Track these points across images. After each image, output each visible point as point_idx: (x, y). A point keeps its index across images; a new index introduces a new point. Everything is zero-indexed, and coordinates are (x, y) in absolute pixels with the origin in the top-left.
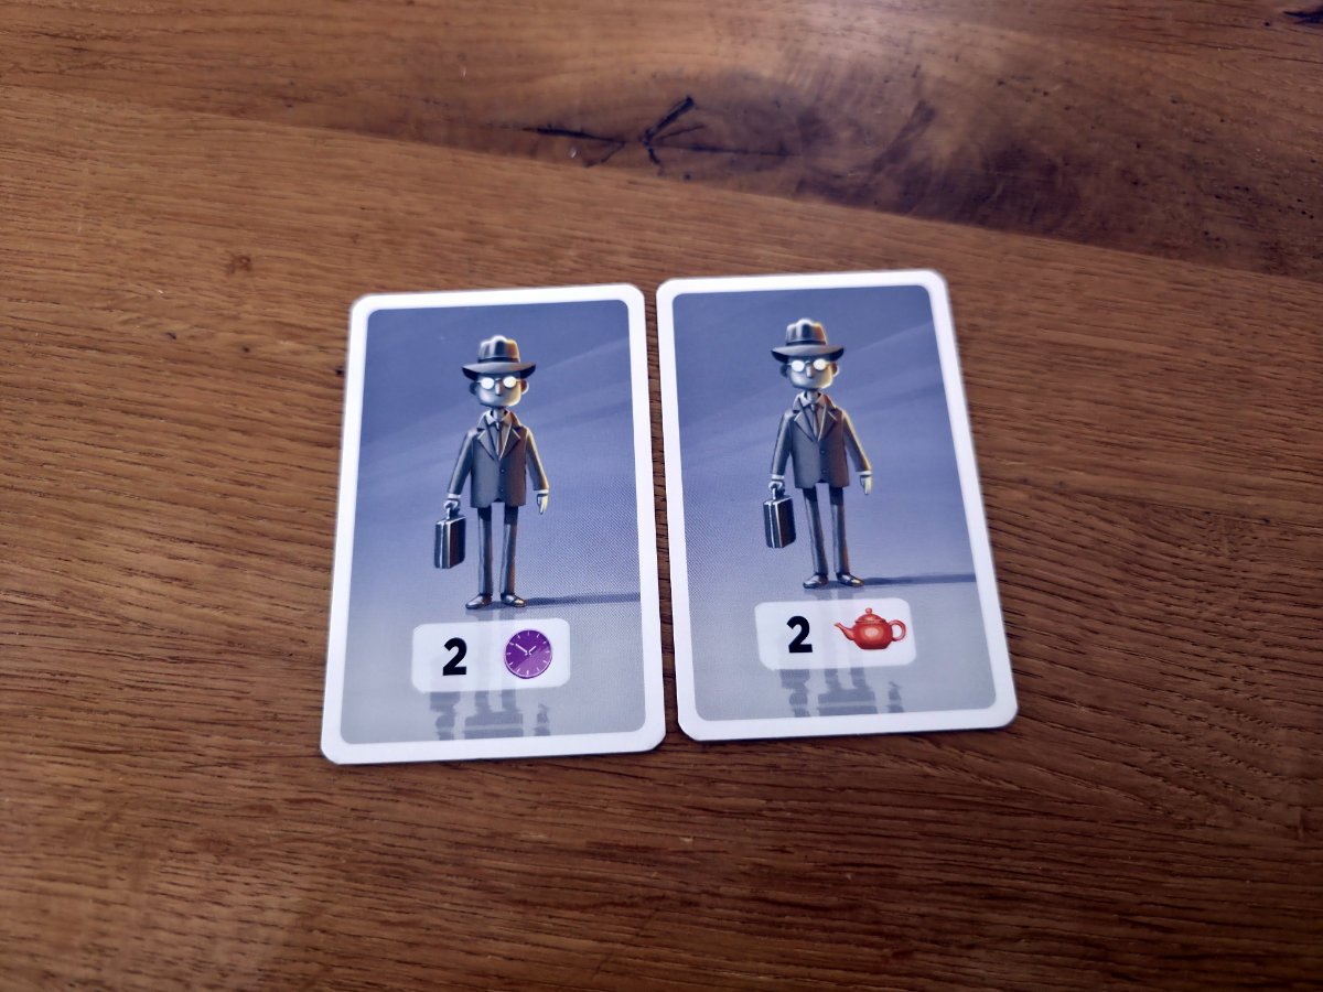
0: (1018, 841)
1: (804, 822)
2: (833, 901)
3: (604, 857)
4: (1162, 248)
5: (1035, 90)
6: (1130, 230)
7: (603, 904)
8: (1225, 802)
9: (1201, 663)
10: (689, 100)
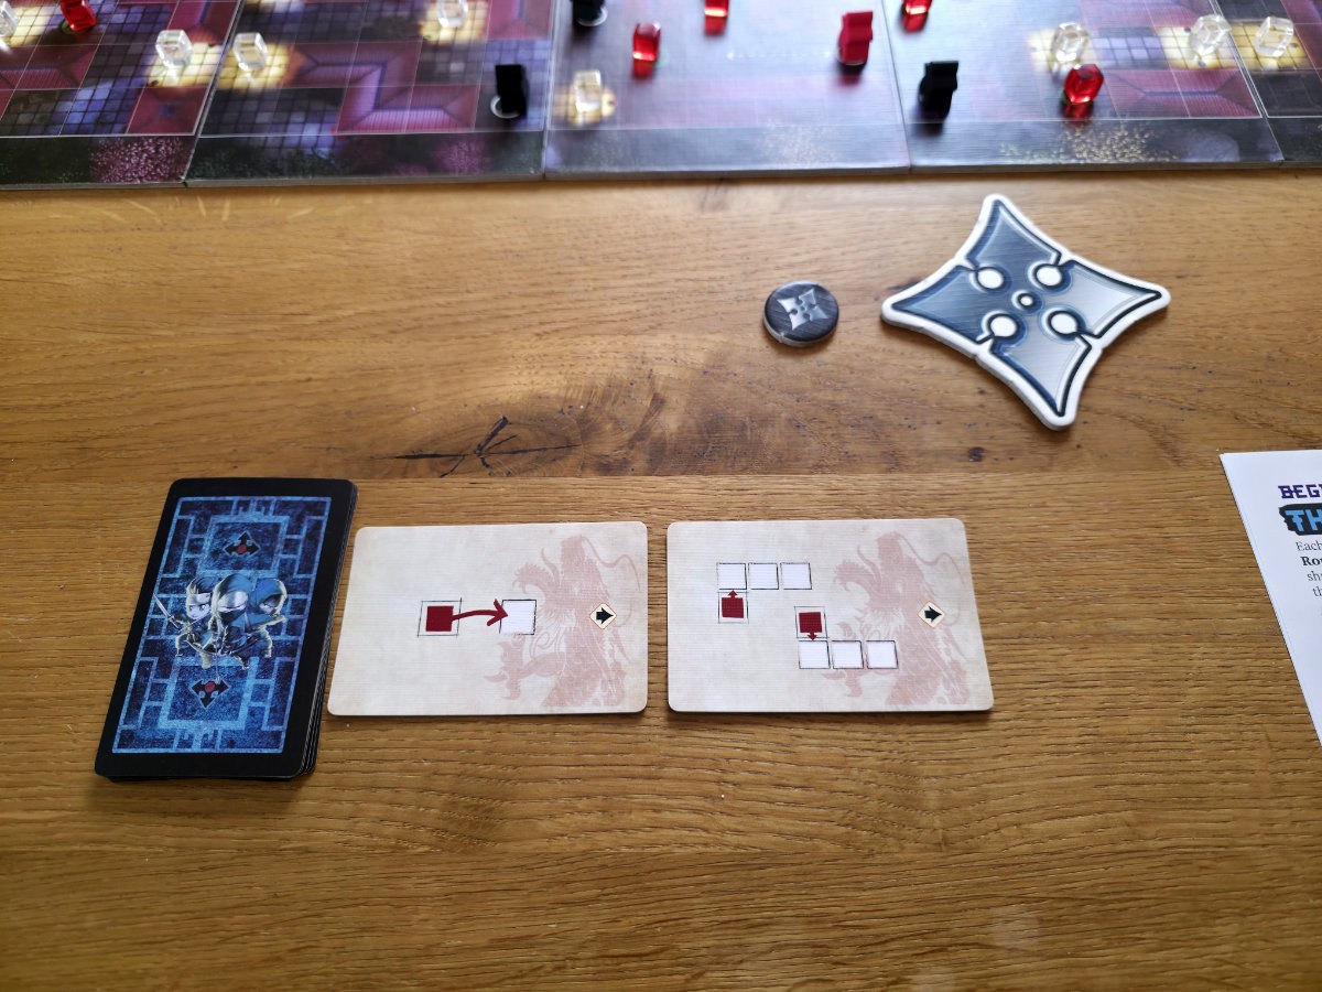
0: (763, 886)
1: (626, 899)
2: (651, 948)
3: (501, 948)
4: (818, 468)
5: (728, 374)
6: (797, 460)
7: (503, 980)
8: (893, 836)
9: (867, 745)
10: (504, 418)
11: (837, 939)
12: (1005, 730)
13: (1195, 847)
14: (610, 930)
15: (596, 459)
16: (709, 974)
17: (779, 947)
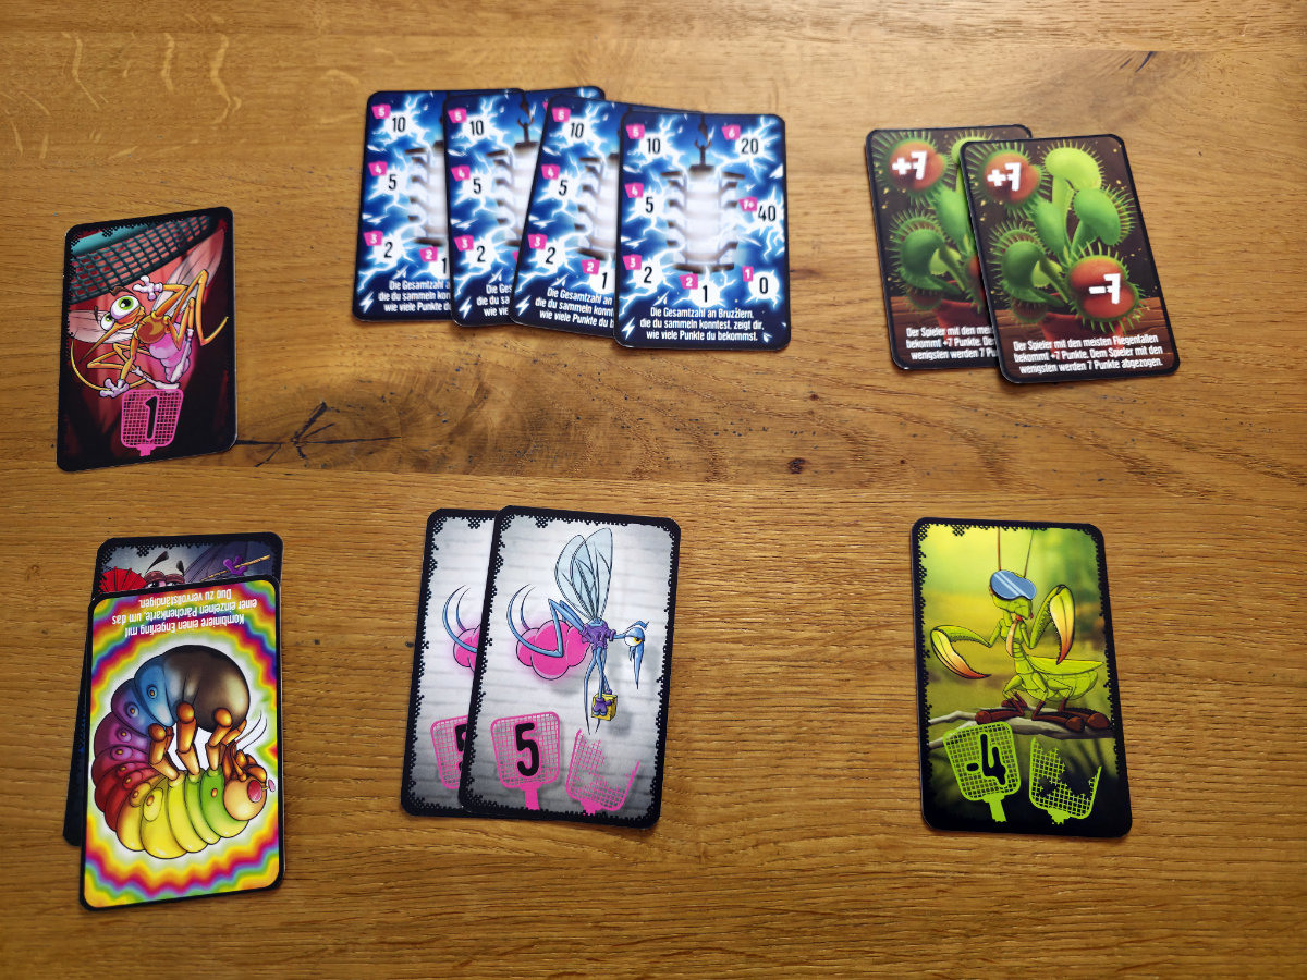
0: (533, 887)
2: (425, 937)
4: (638, 474)
5: (559, 364)
6: (618, 463)
10: (324, 404)
11: (593, 939)
12: (778, 752)
13: (936, 871)
14: (388, 920)
15: (413, 453)
16: (475, 963)
17: (541, 943)
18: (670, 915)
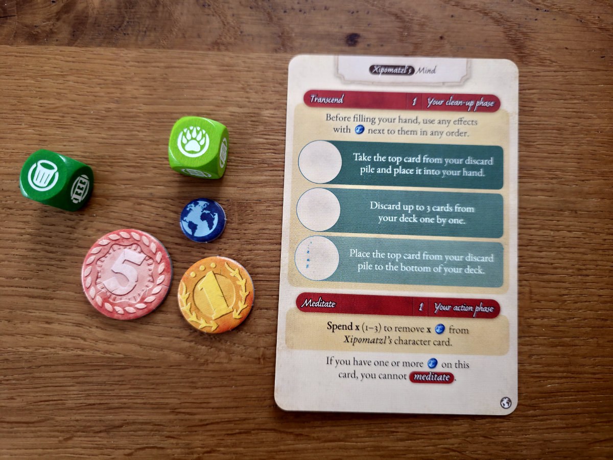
11: (170, 421)
14: (8, 405)
15: (27, 29)
16: (76, 439)
17: (128, 424)
18: (233, 404)
